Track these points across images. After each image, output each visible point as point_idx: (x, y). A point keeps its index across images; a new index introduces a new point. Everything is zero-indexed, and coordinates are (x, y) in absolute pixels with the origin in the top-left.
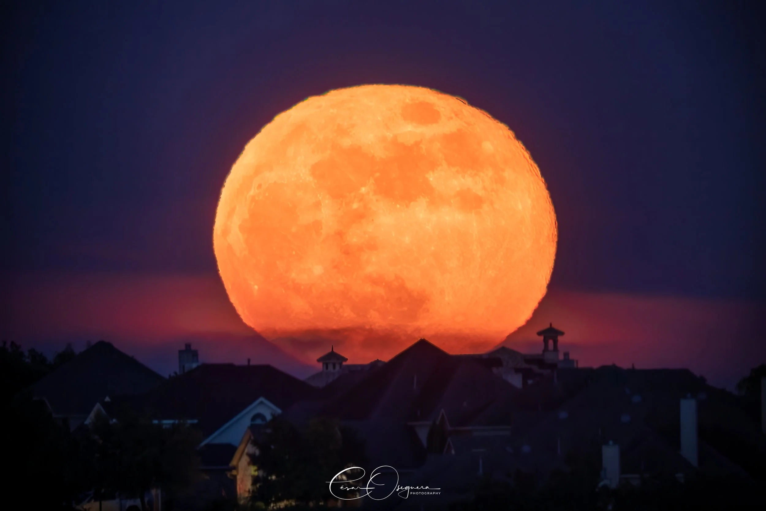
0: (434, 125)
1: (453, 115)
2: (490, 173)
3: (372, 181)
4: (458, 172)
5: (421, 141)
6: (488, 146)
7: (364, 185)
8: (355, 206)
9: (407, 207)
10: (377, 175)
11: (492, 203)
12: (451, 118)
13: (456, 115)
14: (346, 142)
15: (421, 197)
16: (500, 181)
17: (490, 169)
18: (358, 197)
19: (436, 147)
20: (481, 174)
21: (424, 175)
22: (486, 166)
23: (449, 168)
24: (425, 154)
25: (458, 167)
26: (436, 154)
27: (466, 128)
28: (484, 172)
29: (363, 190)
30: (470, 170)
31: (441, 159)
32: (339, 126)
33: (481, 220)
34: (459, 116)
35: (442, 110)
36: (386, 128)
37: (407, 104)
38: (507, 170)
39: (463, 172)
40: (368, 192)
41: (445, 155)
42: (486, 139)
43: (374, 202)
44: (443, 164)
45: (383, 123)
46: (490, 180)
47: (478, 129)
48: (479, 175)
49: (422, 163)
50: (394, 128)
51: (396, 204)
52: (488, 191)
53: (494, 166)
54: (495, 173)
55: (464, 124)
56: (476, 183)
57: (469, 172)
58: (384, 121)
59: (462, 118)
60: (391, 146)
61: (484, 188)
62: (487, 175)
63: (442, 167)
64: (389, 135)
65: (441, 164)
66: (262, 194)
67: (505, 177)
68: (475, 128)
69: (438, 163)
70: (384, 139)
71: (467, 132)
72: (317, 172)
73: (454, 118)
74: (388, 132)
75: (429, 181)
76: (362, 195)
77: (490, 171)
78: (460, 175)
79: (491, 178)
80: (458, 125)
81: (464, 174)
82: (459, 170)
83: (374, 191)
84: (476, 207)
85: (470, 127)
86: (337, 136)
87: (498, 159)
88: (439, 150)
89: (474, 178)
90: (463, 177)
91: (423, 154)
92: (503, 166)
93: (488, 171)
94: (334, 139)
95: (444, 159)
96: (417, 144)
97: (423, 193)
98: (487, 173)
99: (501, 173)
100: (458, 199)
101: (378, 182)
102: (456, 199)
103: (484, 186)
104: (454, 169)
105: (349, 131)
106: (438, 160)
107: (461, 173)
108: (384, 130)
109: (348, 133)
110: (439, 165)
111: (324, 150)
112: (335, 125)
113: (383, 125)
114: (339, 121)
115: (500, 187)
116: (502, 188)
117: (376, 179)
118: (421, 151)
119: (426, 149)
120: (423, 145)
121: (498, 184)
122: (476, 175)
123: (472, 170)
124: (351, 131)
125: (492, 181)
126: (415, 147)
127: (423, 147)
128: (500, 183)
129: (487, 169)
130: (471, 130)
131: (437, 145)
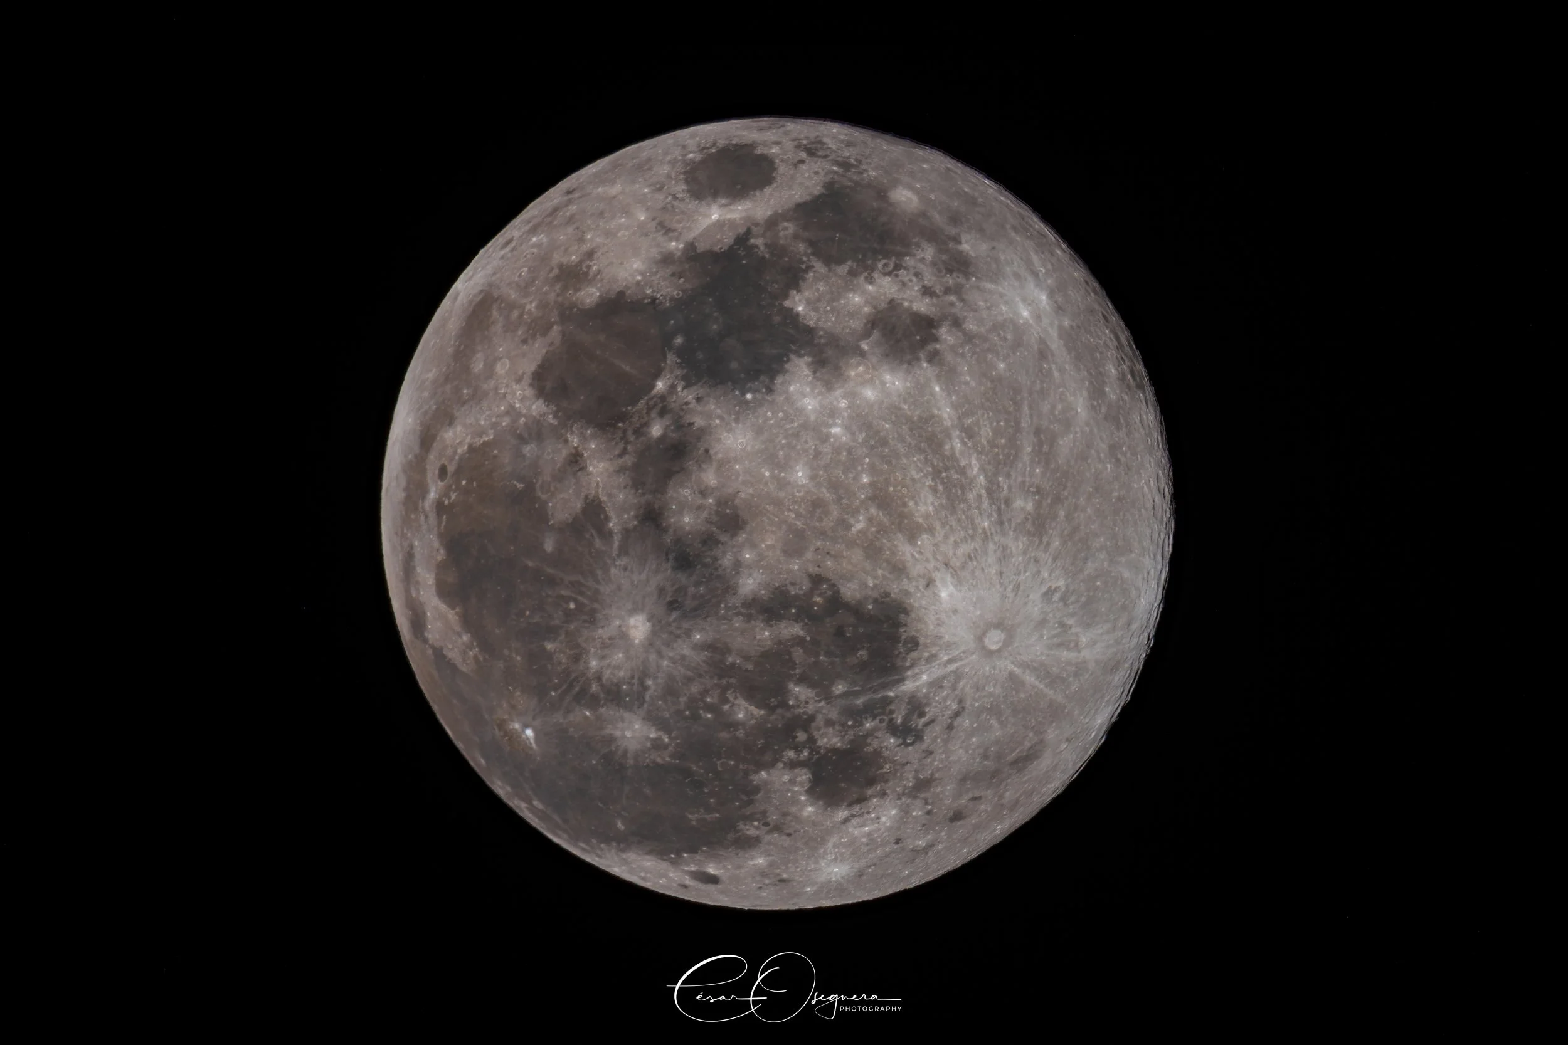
0: (768, 190)
1: (803, 155)
2: (928, 252)
3: (671, 358)
4: (853, 273)
5: (748, 232)
6: (905, 197)
7: (657, 376)
8: (656, 430)
9: (770, 390)
10: (679, 340)
11: (957, 323)
12: (802, 162)
13: (811, 153)
14: (590, 295)
15: (792, 356)
16: (960, 265)
17: (924, 244)
18: (655, 405)
19: (786, 232)
20: (909, 261)
21: (781, 304)
22: (914, 240)
23: (830, 270)
24: (767, 256)
25: (849, 263)
26: (792, 248)
27: (843, 176)
28: (914, 255)
29: (660, 385)
30: (880, 260)
31: (806, 254)
32: (561, 266)
33: (949, 377)
34: (817, 152)
35: (775, 150)
36: (665, 234)
37: (694, 163)
38: (964, 237)
39: (866, 268)
40: (673, 387)
41: (811, 243)
42: (895, 183)
43: (693, 404)
44: (815, 264)
45: (654, 224)
46: (935, 270)
47: (870, 169)
48: (904, 265)
49: (768, 278)
50: (683, 228)
51: (743, 394)
52: (938, 296)
53: (933, 235)
54: (940, 251)
55: (835, 168)
56: (904, 284)
57: (880, 265)
58: (654, 219)
59: (826, 156)
60: (687, 266)
61: (927, 291)
62: (923, 260)
63: (815, 272)
64: (675, 246)
65: (809, 268)
66: (454, 487)
67: (967, 254)
68: (863, 169)
69: (804, 267)
70: (667, 259)
71: (850, 184)
72: (549, 385)
73: (807, 161)
74: (671, 240)
75: (798, 315)
76: (662, 398)
77: (926, 250)
78: (862, 278)
79: (934, 264)
80: (822, 173)
81: (869, 274)
82: (855, 267)
83: (684, 378)
84: (924, 343)
85: (849, 171)
86: (565, 288)
87: (938, 219)
88: (796, 237)
89: (897, 276)
90: (870, 280)
91: (763, 258)
92: (952, 231)
93: (923, 250)
94: (560, 299)
95: (813, 254)
96: (742, 240)
97: (793, 348)
98: (920, 255)
99: (951, 245)
100: (876, 335)
101: (686, 356)
102: (871, 338)
103: (924, 287)
104: (843, 269)
105: (585, 270)
106: (801, 259)
107: (861, 273)
108: (660, 238)
109: (586, 274)
110: (806, 271)
111: (546, 330)
112: (552, 269)
113: (656, 228)
114: (557, 258)
115: (961, 280)
116: (968, 279)
117: (680, 352)
118: (757, 252)
119: (766, 245)
120: (756, 237)
121: (955, 274)
122: (897, 267)
123: (884, 258)
124: (589, 267)
125: (939, 271)
126: (739, 249)
127: (759, 242)
128: (959, 270)
129: (919, 247)
130: (855, 177)
131: (788, 229)
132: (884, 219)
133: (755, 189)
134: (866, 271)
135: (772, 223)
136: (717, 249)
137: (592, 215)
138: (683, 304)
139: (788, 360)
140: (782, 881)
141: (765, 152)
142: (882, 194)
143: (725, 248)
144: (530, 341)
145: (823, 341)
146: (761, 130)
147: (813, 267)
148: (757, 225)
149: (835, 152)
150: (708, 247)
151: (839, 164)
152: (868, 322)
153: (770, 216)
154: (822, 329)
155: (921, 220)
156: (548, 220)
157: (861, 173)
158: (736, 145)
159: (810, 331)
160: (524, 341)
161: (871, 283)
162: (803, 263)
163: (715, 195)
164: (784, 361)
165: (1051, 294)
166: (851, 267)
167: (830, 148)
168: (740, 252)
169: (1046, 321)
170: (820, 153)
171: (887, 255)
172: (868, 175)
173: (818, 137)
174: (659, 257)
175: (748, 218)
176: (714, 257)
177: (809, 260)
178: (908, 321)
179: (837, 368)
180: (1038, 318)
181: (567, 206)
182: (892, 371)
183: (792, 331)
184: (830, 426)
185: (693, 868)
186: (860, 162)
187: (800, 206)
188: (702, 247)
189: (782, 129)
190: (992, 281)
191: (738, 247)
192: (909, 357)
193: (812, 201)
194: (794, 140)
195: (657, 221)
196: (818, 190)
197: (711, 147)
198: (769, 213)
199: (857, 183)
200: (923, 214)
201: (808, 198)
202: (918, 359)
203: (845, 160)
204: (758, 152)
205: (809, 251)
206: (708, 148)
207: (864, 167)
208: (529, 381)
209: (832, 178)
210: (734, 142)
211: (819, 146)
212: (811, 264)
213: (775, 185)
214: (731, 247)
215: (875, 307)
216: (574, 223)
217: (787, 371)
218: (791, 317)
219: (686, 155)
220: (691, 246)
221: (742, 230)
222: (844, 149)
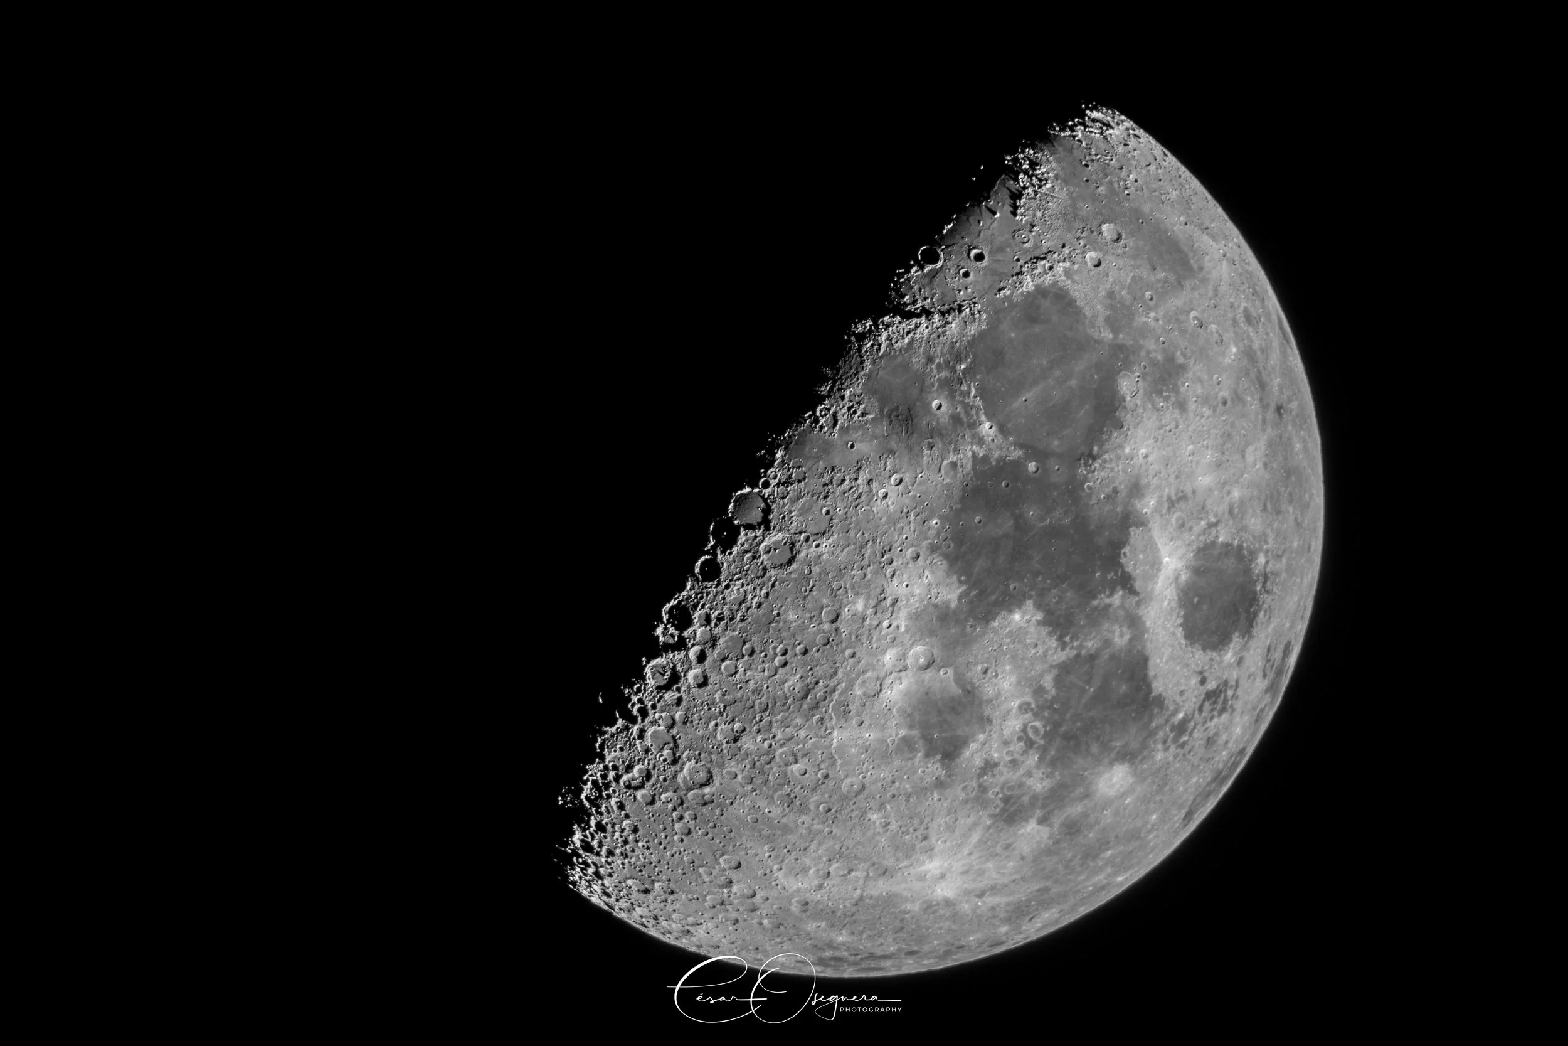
0: (1180, 632)
1: (1212, 685)
2: (1039, 784)
3: (1016, 454)
4: (1039, 691)
5: (1133, 592)
6: (1115, 780)
7: (1002, 429)
8: (939, 404)
9: (935, 549)
10: (1032, 468)
11: (939, 784)
12: (1203, 681)
13: (1212, 696)
14: (1131, 387)
15: (964, 587)
16: (1011, 813)
17: (1047, 784)
18: (967, 414)
19: (1117, 634)
20: (1033, 758)
21: (1030, 598)
22: (1057, 773)
23: (1052, 666)
24: (1095, 603)
25: (1054, 692)
26: (1094, 634)
27: (1167, 721)
28: (1038, 767)
29: (986, 428)
30: (1044, 726)
31: (1080, 647)
32: (1183, 368)
33: (882, 754)
34: (1210, 702)
35: (1229, 656)
36: (1169, 498)
37: (1251, 561)
38: (1045, 831)
39: (1041, 708)
40: (981, 441)
41: (1092, 657)
42: (1140, 777)
43: (952, 458)
44: (1065, 652)
45: (1188, 489)
46: (1013, 784)
47: (1167, 754)
48: (1031, 752)
49: (1068, 594)
50: (1169, 521)
51: (941, 517)
52: (980, 776)
53: (1056, 797)
54: (1035, 797)
55: (1181, 715)
56: (1006, 743)
57: (1038, 724)
58: (1194, 492)
59: (1201, 709)
60: (1119, 509)
61: (989, 766)
62: (1029, 774)
63: (1056, 649)
64: (1148, 505)
65: (1064, 646)
67: (1023, 826)
68: (1169, 747)
69: (1067, 639)
70: (1136, 489)
71: (1154, 724)
72: (1046, 304)
73: (1201, 688)
74: (1159, 503)
75: (1011, 611)
76: (974, 425)
77: (1041, 784)
78: (1028, 699)
79: (1021, 785)
80: (1178, 699)
81: (1032, 709)
82: (1046, 696)
83: (986, 459)
84: (928, 740)
85: (1172, 730)
86: (1154, 363)
87: (1075, 810)
88: (1107, 643)
89: (1020, 739)
90: (1024, 708)
91: (1094, 597)
92: (1057, 820)
93: (1042, 779)
94: (1143, 353)
95: (1078, 656)
96: (1126, 582)
97: (974, 593)
98: (1038, 774)
99: (1039, 813)
100: (956, 691)
101: (1008, 469)
102: (953, 683)
103: (996, 765)
104: (1048, 682)
105: (1165, 394)
106: (1077, 639)
107: (1037, 701)
108: (1169, 491)
109: (1159, 393)
110: (1060, 639)
111: (1113, 324)
112: (1184, 355)
113: (1182, 491)
114: (1196, 369)
115: (992, 810)
116: (991, 816)
117: (1018, 465)
118: (1105, 593)
119: (1110, 605)
120: (1123, 597)
121: (1001, 805)
122: (1030, 744)
123: (1045, 731)
124: (1167, 399)
125: (1011, 788)
126: (1116, 574)
127: (1117, 599)
128: (1004, 810)
129: (1047, 776)
130: (1161, 734)
131: (1120, 637)
132: (1095, 748)
133: (1185, 617)
134: (1038, 706)
135: (1134, 622)
136: (1126, 550)
137: (1233, 425)
138: (1074, 490)
139: (960, 582)
141: (1231, 646)
142: (1127, 756)
143: (1123, 560)
144: (1109, 302)
145: (968, 629)
146: (1269, 650)
147: (1063, 649)
148: (1138, 604)
149: (1205, 723)
150: (1132, 541)
151: (1184, 722)
152: (974, 688)
153: (1144, 623)
154: (984, 634)
155: (1081, 790)
156: (1253, 375)
157: (1165, 742)
158: (1255, 615)
159: (987, 618)
160: (1111, 295)
161: (1020, 707)
162: (1072, 639)
163: (1197, 571)
164: (961, 575)
165: (948, 903)
166: (1047, 692)
167: (1212, 718)
168: (1112, 574)
169: (917, 885)
170: (1207, 705)
171: (1049, 736)
172: (1158, 750)
173: (1233, 710)
174: (1144, 481)
175: (1149, 598)
176: (1117, 545)
177: (1072, 648)
178: (960, 732)
179: (932, 633)
180: (922, 878)
181: (1261, 400)
182: (907, 694)
183: (993, 598)
184: (867, 599)
186: (1183, 745)
187: (1145, 660)
188: (1135, 533)
189: (1261, 673)
190: (981, 842)
191: (1119, 574)
192: (917, 717)
193: (1146, 675)
194: (1237, 682)
195: (1189, 494)
196: (1158, 687)
197: (1264, 586)
198: (1148, 624)
199: (1152, 734)
200: (1087, 795)
201: (1151, 673)
202: (911, 727)
203: (1189, 731)
204: (1236, 639)
205: (1083, 652)
206: (1265, 583)
207: (1173, 748)
208: (1061, 284)
209: (1168, 707)
210: (1261, 614)
211: (1219, 707)
212: (1068, 649)
213: (1183, 641)
214: (1121, 566)
215: (989, 701)
216: (1232, 399)
217: (948, 575)
218: (1011, 602)
219: (1266, 556)
220: (1142, 523)
221: (1138, 585)
222: (1206, 733)
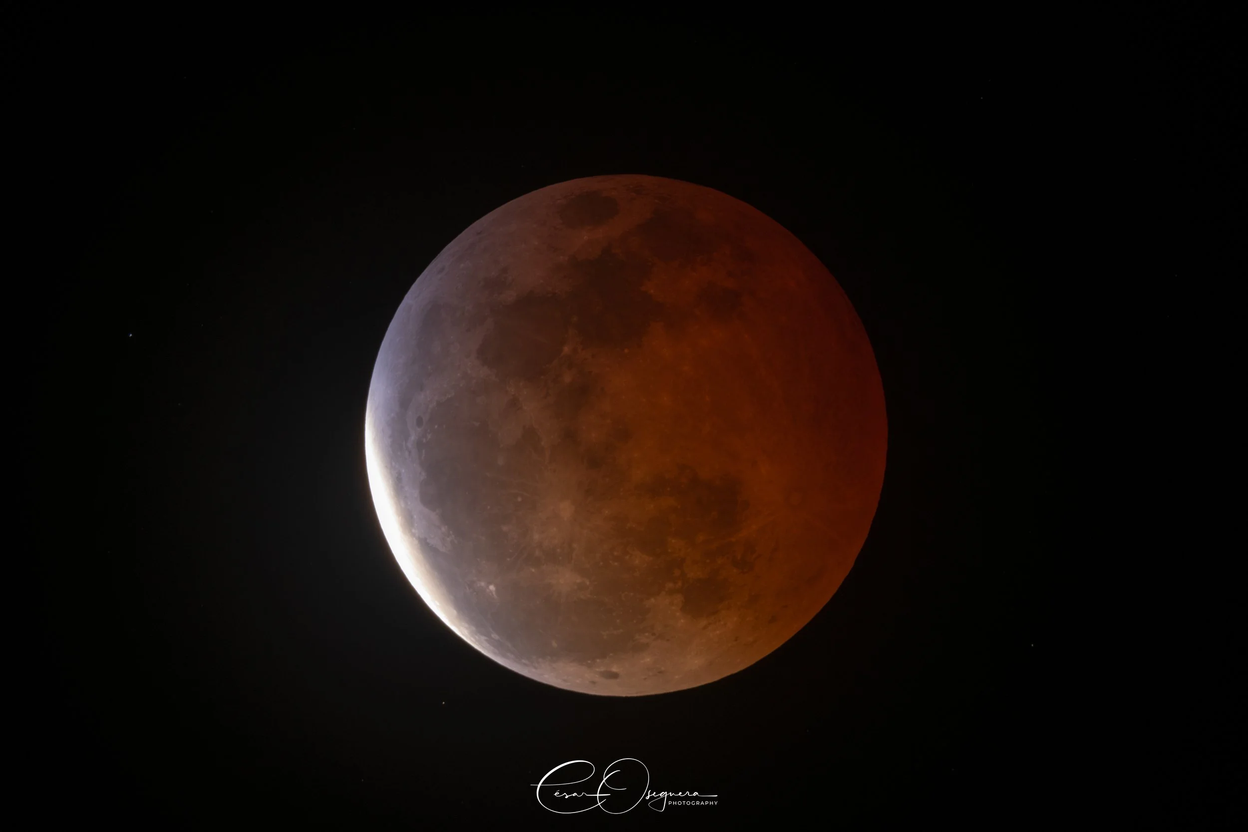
1: (634, 194)
2: (727, 249)
3: (571, 331)
4: (682, 266)
5: (610, 245)
7: (563, 344)
8: (567, 379)
9: (640, 346)
10: (575, 319)
13: (638, 192)
14: (509, 296)
15: (651, 323)
16: (748, 256)
17: (723, 244)
18: (565, 362)
19: (635, 243)
21: (639, 290)
22: (716, 242)
29: (566, 350)
31: (650, 256)
32: (486, 279)
33: (752, 328)
35: (614, 193)
36: (554, 252)
37: (562, 206)
40: (575, 350)
43: (590, 360)
45: (545, 246)
46: (733, 260)
48: (714, 258)
50: (566, 247)
51: (623, 350)
52: (738, 277)
54: (735, 248)
55: (656, 201)
56: (715, 271)
57: (699, 260)
58: (544, 243)
60: (573, 270)
61: (731, 274)
62: (724, 254)
64: (562, 259)
66: (429, 431)
69: (650, 264)
70: (558, 268)
71: (669, 210)
72: (490, 356)
74: (559, 255)
75: (651, 295)
76: (569, 357)
79: (732, 256)
81: (693, 266)
82: (683, 262)
83: (582, 343)
84: (734, 307)
86: (492, 293)
88: (641, 246)
89: (710, 265)
90: (694, 270)
93: (723, 248)
94: (490, 300)
95: (656, 256)
96: (607, 251)
98: (721, 251)
99: (740, 244)
100: (704, 304)
101: (581, 329)
102: (700, 307)
103: (728, 271)
105: (504, 280)
106: (647, 259)
108: (552, 255)
109: (504, 283)
110: (651, 267)
111: (482, 321)
112: (480, 282)
113: (547, 249)
114: (482, 275)
117: (577, 327)
118: (618, 258)
119: (623, 252)
120: (616, 248)
124: (506, 278)
125: (736, 261)
127: (618, 251)
129: (720, 246)
132: (695, 230)
134: (690, 264)
135: (624, 238)
138: (574, 295)
139: (649, 326)
140: (660, 672)
141: (608, 195)
143: (596, 257)
144: (472, 330)
145: (670, 311)
148: (615, 240)
150: (585, 257)
152: (697, 296)
153: (622, 235)
156: (469, 252)
158: (587, 193)
160: (468, 330)
164: (646, 327)
166: (680, 262)
168: (606, 259)
174: (553, 267)
175: (607, 237)
176: (590, 263)
177: (653, 260)
178: (722, 294)
179: (682, 327)
183: (649, 306)
184: (682, 366)
185: (602, 669)
186: (671, 196)
188: (581, 258)
191: (605, 255)
195: (547, 244)
198: (621, 232)
202: (732, 318)
204: (604, 195)
205: (652, 254)
208: (476, 355)
210: (585, 191)
212: (655, 262)
214: (600, 256)
217: (649, 333)
218: (646, 297)
220: (573, 258)
221: (605, 245)
